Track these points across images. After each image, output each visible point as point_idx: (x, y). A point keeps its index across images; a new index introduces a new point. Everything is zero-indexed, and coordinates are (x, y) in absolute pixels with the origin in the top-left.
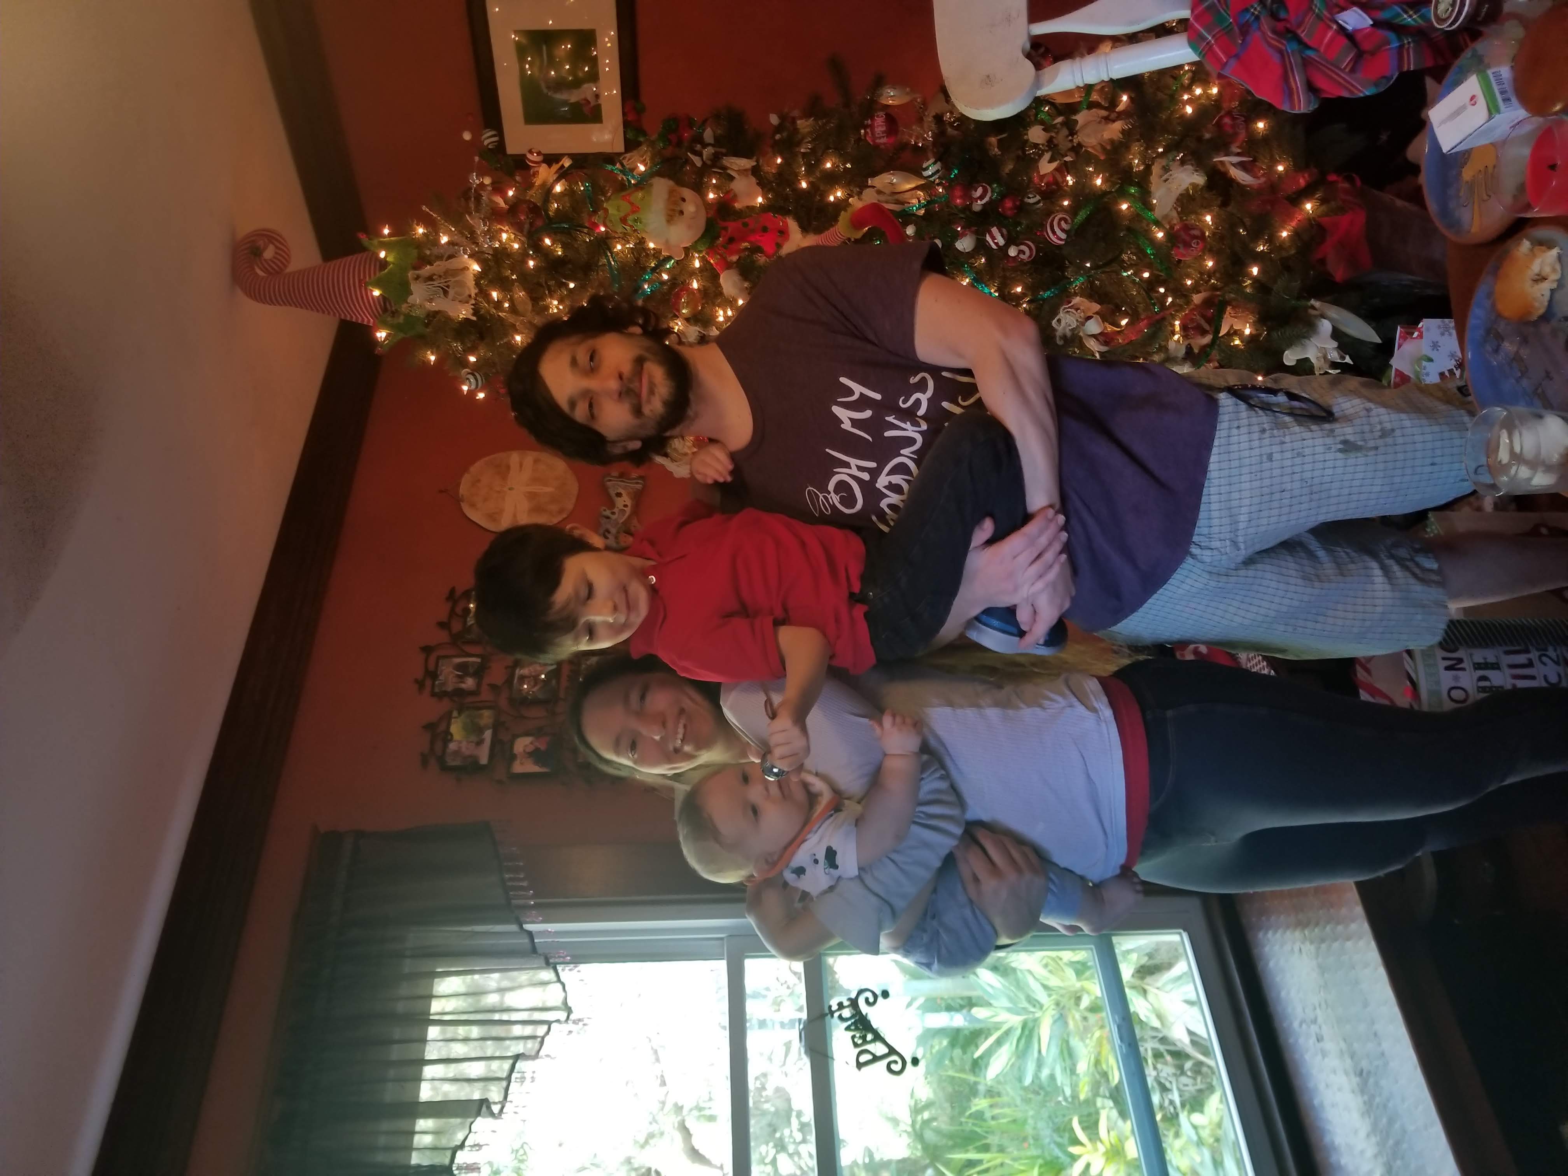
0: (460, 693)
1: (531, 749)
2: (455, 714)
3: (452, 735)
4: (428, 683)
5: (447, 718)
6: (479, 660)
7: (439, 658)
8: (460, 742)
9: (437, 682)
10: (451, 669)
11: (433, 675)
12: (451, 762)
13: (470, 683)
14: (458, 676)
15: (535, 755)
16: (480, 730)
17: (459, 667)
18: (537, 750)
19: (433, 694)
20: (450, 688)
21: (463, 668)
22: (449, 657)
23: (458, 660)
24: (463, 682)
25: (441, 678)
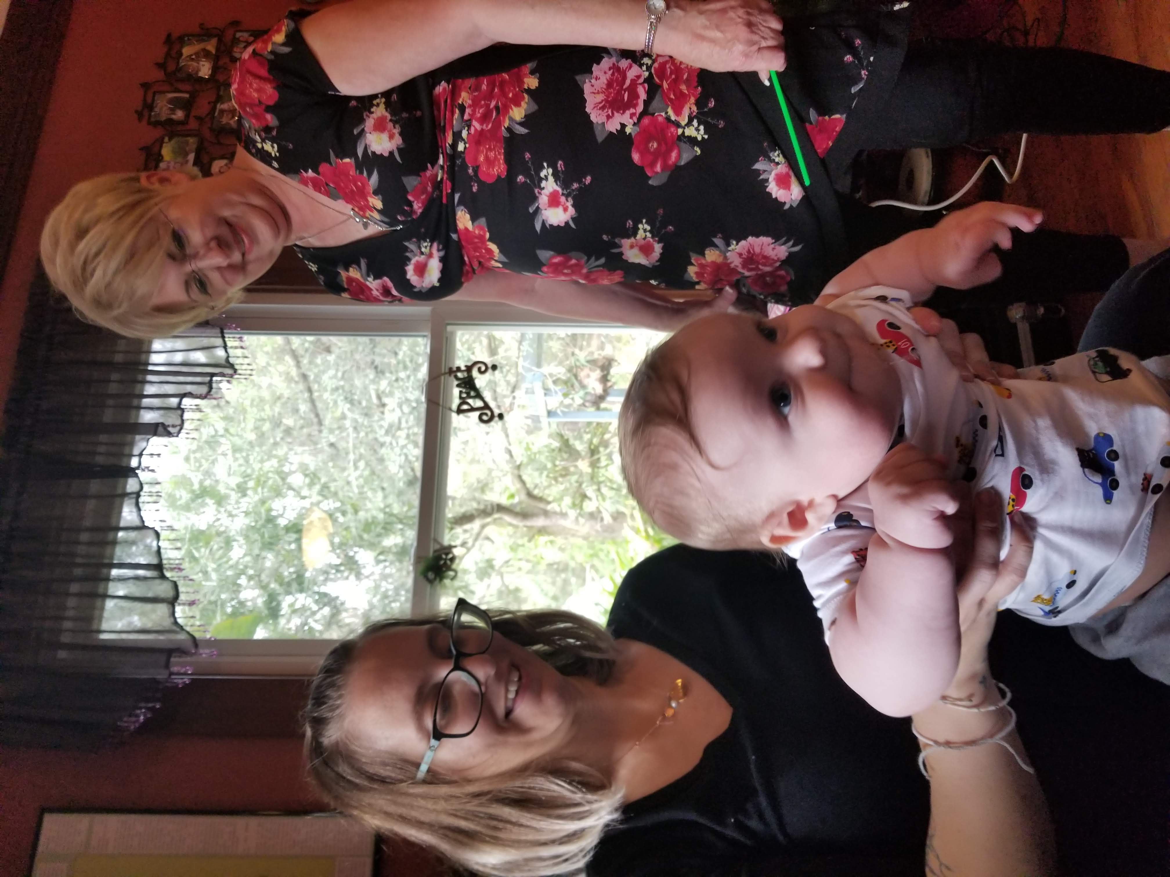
0: (170, 123)
2: (166, 139)
3: (163, 157)
4: (146, 113)
5: (160, 143)
6: (187, 96)
7: (155, 93)
8: (169, 162)
9: (153, 114)
10: (165, 103)
11: (150, 107)
13: (179, 114)
14: (171, 109)
16: (187, 154)
17: (171, 101)
19: (149, 123)
20: (163, 118)
21: (176, 103)
22: (164, 92)
23: (171, 95)
24: (174, 114)
25: (157, 110)
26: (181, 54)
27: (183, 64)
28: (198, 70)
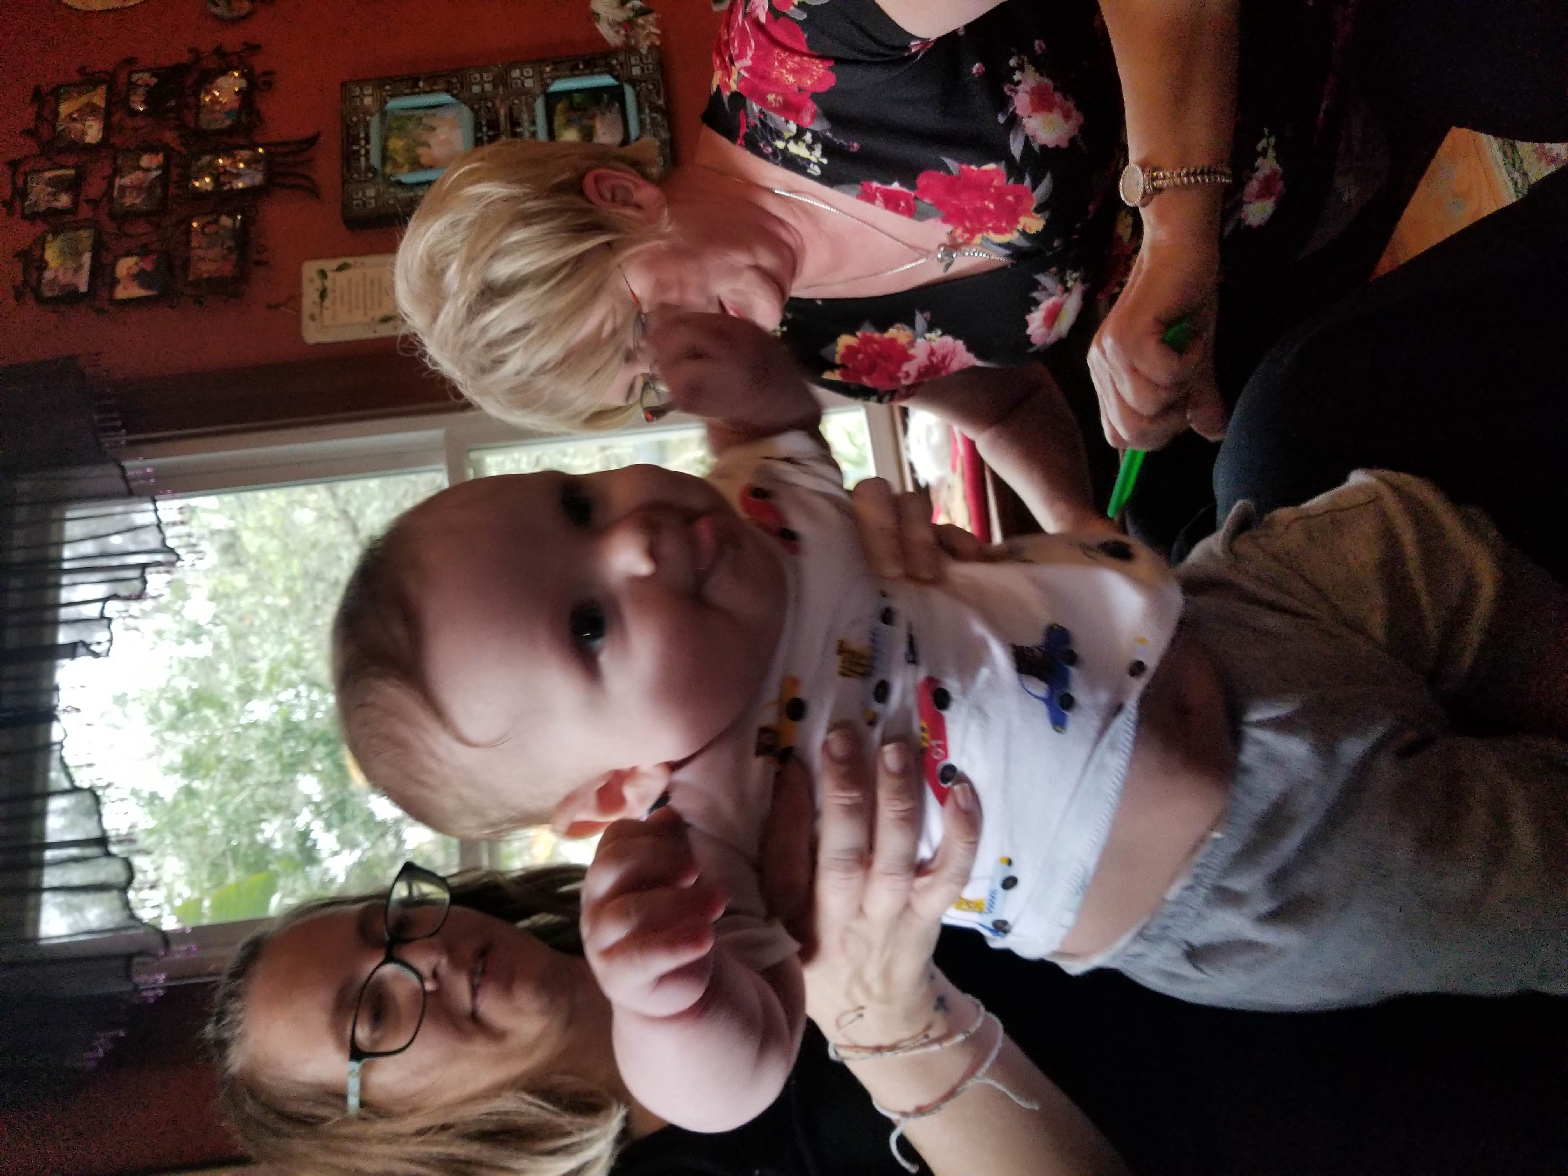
0: (53, 213)
1: (135, 270)
2: (50, 237)
3: (46, 263)
4: (17, 203)
5: (41, 243)
6: (72, 172)
7: (26, 174)
8: (56, 270)
9: (27, 203)
10: (42, 186)
11: (22, 194)
12: (47, 293)
13: (64, 200)
14: (49, 194)
15: (140, 277)
16: (78, 255)
17: (51, 182)
18: (142, 271)
19: (24, 217)
20: (42, 207)
21: (59, 185)
22: (39, 171)
23: (48, 175)
24: (58, 200)
25: (33, 197)
26: (57, 114)
27: (61, 128)
28: (84, 133)
